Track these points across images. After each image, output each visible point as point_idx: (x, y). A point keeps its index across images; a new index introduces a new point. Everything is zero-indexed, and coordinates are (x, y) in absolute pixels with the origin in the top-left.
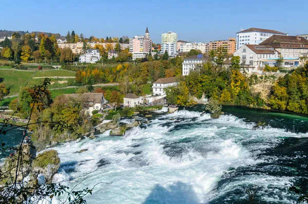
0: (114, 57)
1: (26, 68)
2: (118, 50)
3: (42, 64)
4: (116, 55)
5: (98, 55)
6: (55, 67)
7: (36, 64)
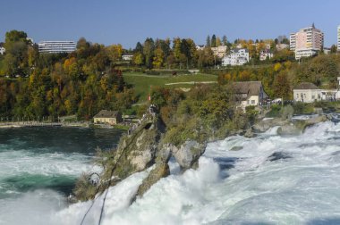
0: (268, 57)
1: (158, 74)
2: (273, 49)
3: (176, 70)
4: (271, 56)
5: (247, 55)
6: (192, 71)
7: (169, 70)
